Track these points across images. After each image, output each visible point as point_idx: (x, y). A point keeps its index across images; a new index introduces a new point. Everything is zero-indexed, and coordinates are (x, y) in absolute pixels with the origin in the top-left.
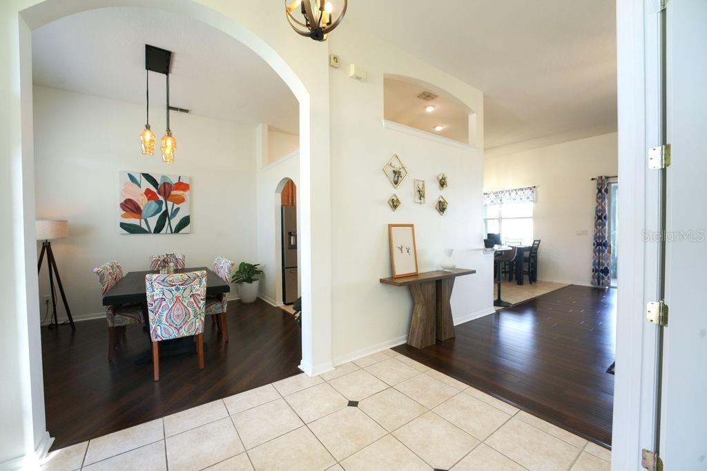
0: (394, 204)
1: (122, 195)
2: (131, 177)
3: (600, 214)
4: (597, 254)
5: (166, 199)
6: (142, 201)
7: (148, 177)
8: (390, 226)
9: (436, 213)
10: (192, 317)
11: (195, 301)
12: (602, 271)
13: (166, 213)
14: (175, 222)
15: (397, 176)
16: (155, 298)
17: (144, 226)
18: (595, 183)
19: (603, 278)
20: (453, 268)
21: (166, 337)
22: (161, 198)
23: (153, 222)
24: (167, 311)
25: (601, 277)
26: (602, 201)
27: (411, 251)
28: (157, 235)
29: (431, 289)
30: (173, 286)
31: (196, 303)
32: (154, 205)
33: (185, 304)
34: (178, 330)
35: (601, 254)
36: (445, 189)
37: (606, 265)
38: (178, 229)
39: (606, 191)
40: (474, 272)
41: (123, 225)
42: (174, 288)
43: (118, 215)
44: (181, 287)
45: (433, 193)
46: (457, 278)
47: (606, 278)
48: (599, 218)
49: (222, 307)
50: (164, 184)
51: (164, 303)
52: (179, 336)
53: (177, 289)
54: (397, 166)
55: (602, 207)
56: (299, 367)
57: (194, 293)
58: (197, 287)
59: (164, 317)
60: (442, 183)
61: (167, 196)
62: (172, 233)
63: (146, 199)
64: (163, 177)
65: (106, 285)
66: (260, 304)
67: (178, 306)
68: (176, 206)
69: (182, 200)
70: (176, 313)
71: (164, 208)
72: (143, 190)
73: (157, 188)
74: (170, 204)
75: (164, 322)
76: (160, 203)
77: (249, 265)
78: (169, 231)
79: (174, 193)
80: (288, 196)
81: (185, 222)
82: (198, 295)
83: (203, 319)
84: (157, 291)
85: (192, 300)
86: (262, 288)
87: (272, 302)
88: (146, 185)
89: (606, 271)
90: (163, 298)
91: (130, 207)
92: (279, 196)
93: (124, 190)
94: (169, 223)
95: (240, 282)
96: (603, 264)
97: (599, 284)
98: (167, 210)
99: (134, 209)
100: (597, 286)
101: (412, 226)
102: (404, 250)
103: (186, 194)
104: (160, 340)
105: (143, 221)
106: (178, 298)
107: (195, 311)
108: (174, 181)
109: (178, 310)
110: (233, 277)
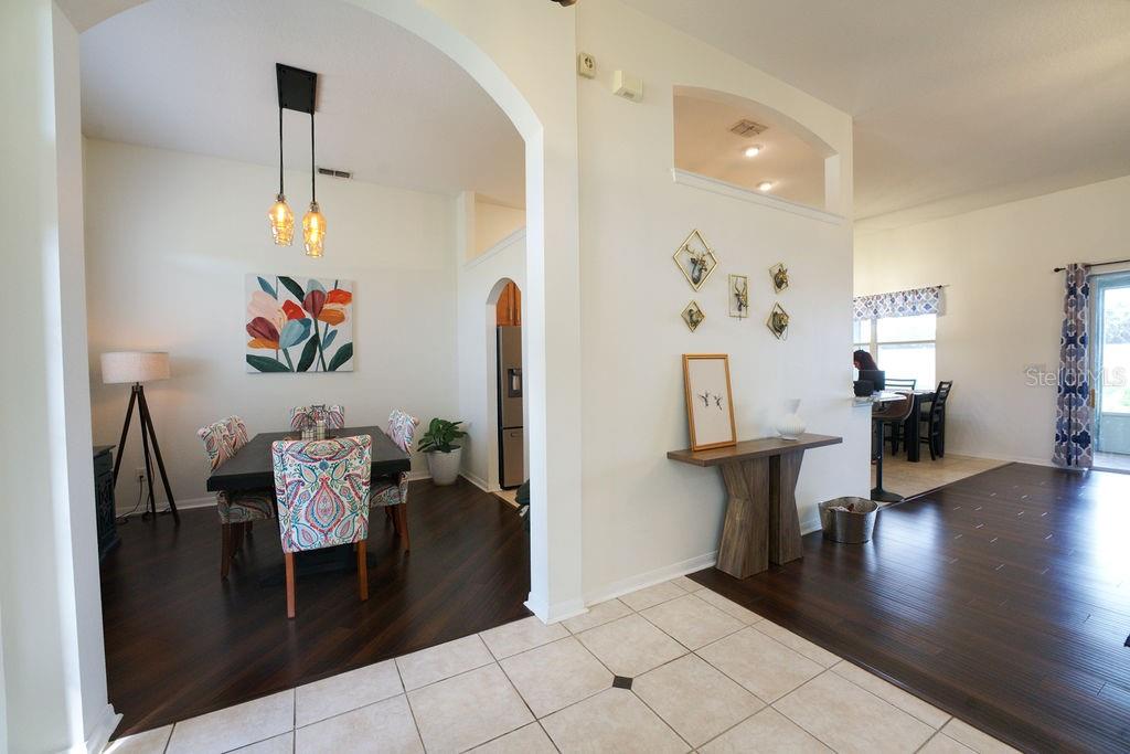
0: (693, 319)
1: (249, 311)
2: (262, 282)
3: (1072, 334)
4: (1066, 408)
5: (316, 315)
6: (279, 320)
7: (288, 282)
8: (685, 359)
9: (769, 335)
10: (348, 512)
11: (353, 487)
12: (1076, 439)
13: (315, 339)
14: (330, 353)
15: (698, 270)
16: (288, 480)
17: (283, 360)
18: (1062, 276)
19: (1078, 452)
20: (801, 434)
21: (306, 546)
22: (308, 315)
23: (296, 353)
24: (306, 504)
25: (1073, 450)
26: (1076, 310)
27: (724, 403)
28: (302, 375)
29: (761, 472)
30: (316, 460)
31: (354, 490)
32: (297, 326)
33: (337, 492)
34: (326, 535)
35: (1074, 408)
36: (785, 291)
37: (1084, 428)
38: (334, 366)
39: (1086, 291)
40: (839, 440)
41: (251, 359)
42: (317, 464)
43: (243, 344)
44: (330, 463)
45: (764, 300)
46: (807, 452)
47: (1084, 452)
48: (1071, 341)
49: (400, 494)
50: (313, 292)
51: (302, 490)
52: (327, 545)
53: (323, 467)
54: (698, 250)
55: (1077, 321)
56: (525, 603)
57: (351, 472)
58: (356, 463)
59: (303, 512)
60: (780, 281)
61: (317, 312)
62: (325, 370)
63: (286, 317)
64: (312, 282)
65: (216, 457)
67: (325, 494)
68: (331, 328)
69: (341, 319)
70: (321, 506)
71: (313, 332)
72: (281, 303)
73: (301, 300)
74: (322, 325)
75: (303, 520)
76: (306, 323)
77: (445, 423)
78: (321, 368)
79: (327, 306)
80: (509, 310)
81: (346, 353)
82: (358, 475)
83: (366, 517)
84: (290, 470)
85: (347, 484)
86: (466, 460)
87: (481, 483)
88: (286, 295)
89: (1084, 440)
90: (299, 481)
91: (262, 330)
92: (493, 308)
93: (252, 304)
94: (321, 356)
95: (431, 451)
96: (1077, 427)
97: (1069, 464)
98: (317, 335)
99: (268, 335)
100: (1065, 466)
101: (724, 357)
102: (711, 400)
103: (347, 309)
104: (296, 550)
105: (281, 351)
106: (324, 480)
107: (352, 503)
108: (328, 288)
109: (325, 500)
110: (420, 442)
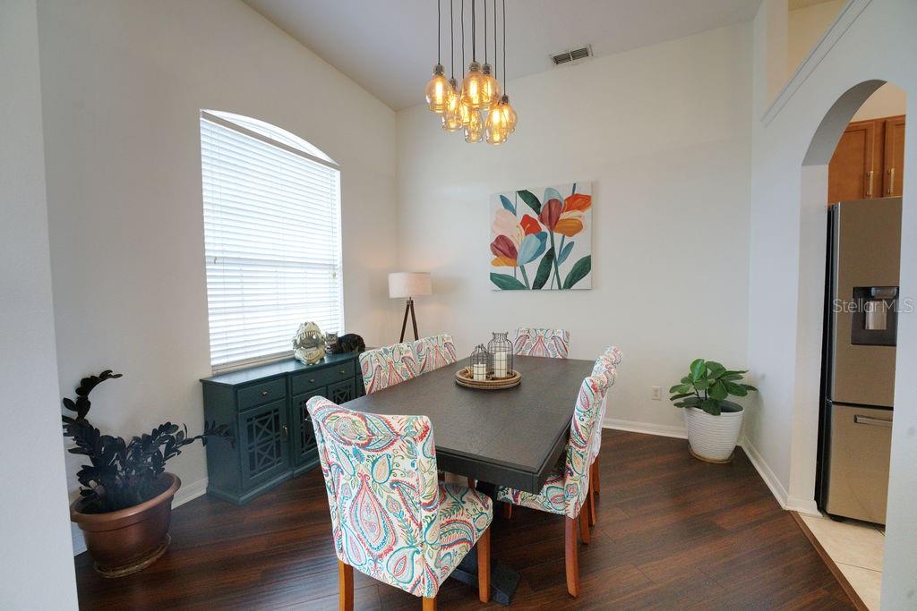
1: (493, 231)
2: (505, 201)
5: (551, 229)
6: (518, 237)
7: (526, 196)
10: (401, 543)
11: (403, 503)
13: (551, 255)
14: (565, 269)
16: (330, 459)
17: (520, 278)
21: (357, 563)
22: (544, 228)
23: (532, 270)
28: (537, 292)
30: (347, 443)
31: (409, 511)
32: (534, 240)
33: (383, 502)
34: (375, 561)
38: (570, 283)
41: (495, 278)
42: (350, 448)
43: (485, 262)
49: (564, 500)
50: (550, 202)
51: (342, 479)
52: (379, 577)
53: (358, 456)
57: (399, 478)
58: (406, 464)
61: (552, 221)
62: (560, 288)
63: (523, 232)
64: (549, 190)
66: (739, 467)
67: (367, 499)
68: (568, 240)
69: (577, 228)
70: (364, 515)
71: (548, 247)
72: (520, 218)
73: (538, 213)
74: (558, 236)
75: (348, 525)
76: (542, 237)
77: (717, 368)
78: (556, 286)
79: (564, 216)
81: (583, 268)
82: (412, 487)
85: (396, 495)
86: (751, 427)
88: (524, 209)
90: (339, 467)
91: (504, 248)
93: (495, 223)
94: (557, 272)
95: (689, 404)
98: (552, 249)
99: (508, 252)
103: (585, 216)
105: (518, 269)
106: (363, 478)
107: (407, 530)
108: (565, 194)
109: (368, 509)
110: (672, 390)
